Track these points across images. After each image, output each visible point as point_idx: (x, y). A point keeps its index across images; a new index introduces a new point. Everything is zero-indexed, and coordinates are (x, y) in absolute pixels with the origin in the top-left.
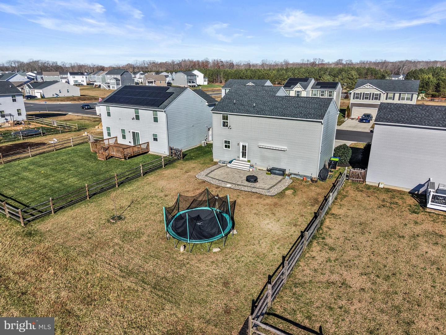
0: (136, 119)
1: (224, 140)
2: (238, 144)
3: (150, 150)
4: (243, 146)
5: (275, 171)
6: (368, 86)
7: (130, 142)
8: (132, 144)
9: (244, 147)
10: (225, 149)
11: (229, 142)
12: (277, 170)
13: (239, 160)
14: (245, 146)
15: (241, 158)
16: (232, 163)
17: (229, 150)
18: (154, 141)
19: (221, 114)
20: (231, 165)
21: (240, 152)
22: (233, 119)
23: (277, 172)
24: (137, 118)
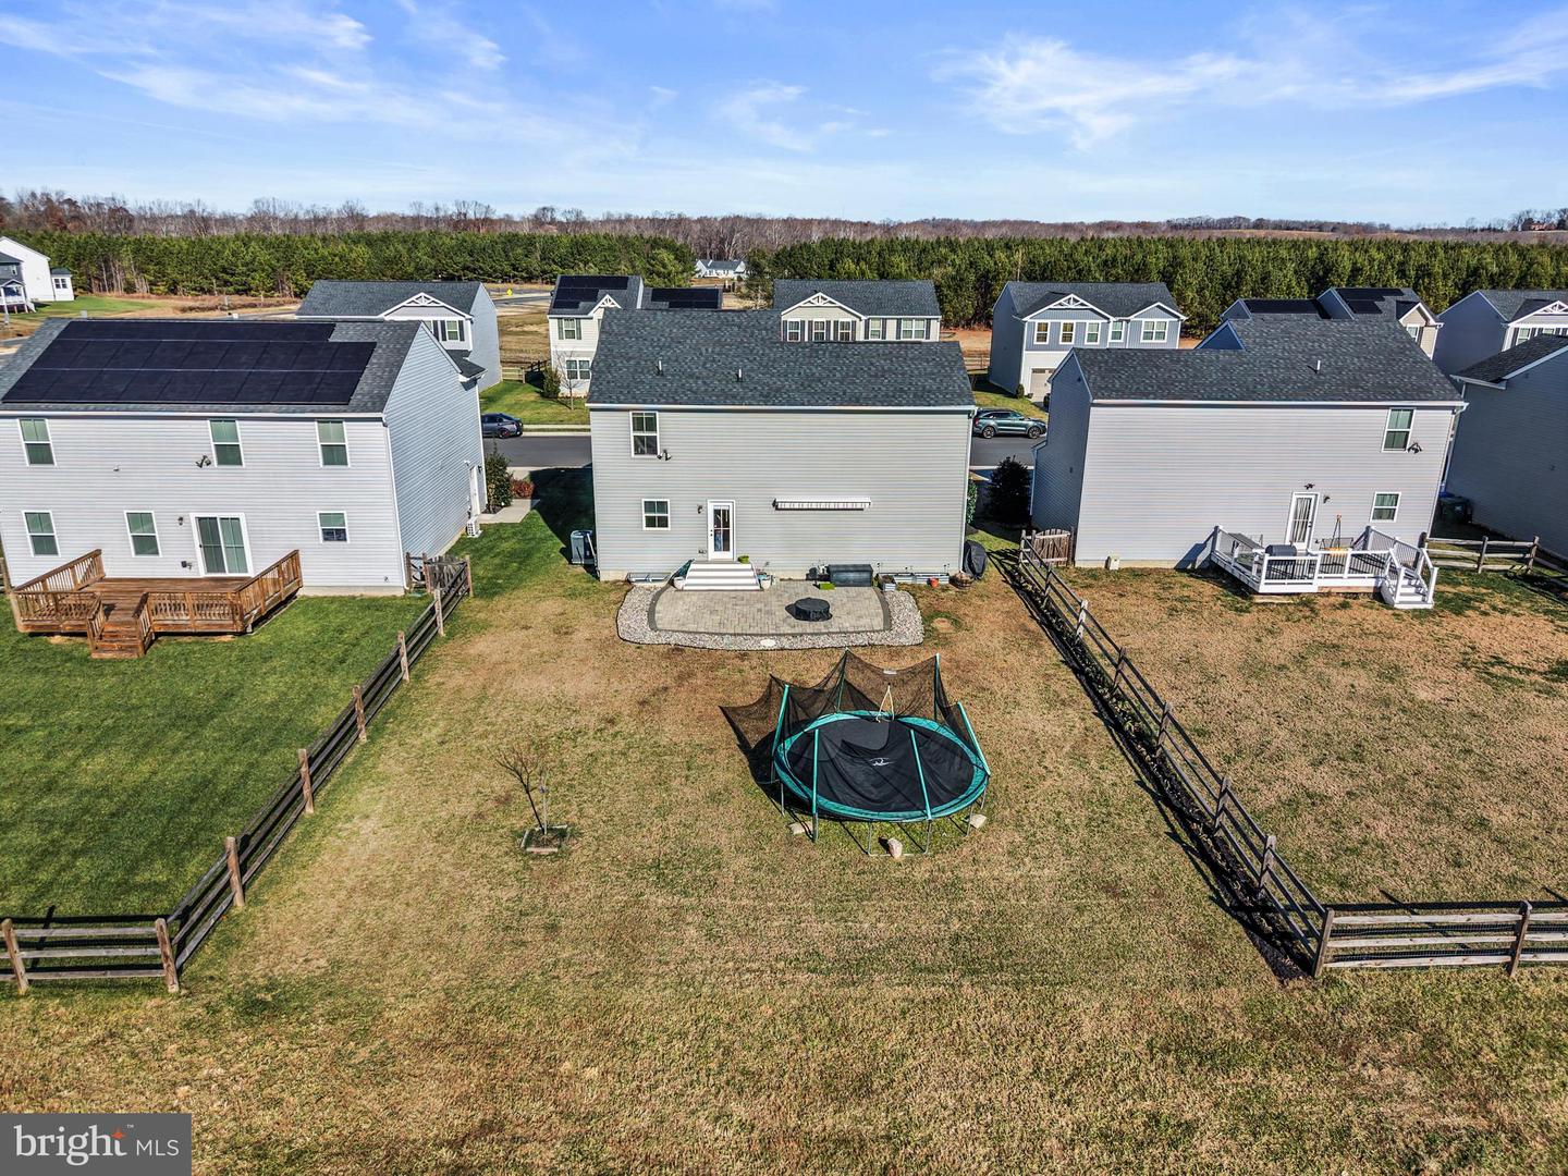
0: (220, 462)
1: (644, 500)
2: (700, 508)
3: (306, 581)
4: (717, 512)
5: (844, 576)
6: (818, 299)
7: (184, 564)
8: (200, 570)
9: (722, 518)
10: (647, 533)
11: (662, 506)
12: (851, 571)
13: (707, 562)
14: (726, 513)
15: (713, 554)
16: (689, 574)
17: (667, 533)
18: (327, 542)
19: (628, 410)
20: (687, 581)
21: (710, 533)
22: (673, 426)
23: (852, 576)
24: (229, 455)
